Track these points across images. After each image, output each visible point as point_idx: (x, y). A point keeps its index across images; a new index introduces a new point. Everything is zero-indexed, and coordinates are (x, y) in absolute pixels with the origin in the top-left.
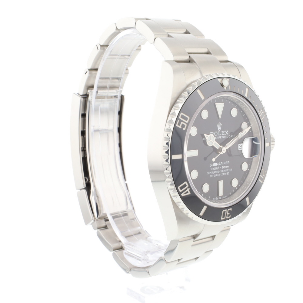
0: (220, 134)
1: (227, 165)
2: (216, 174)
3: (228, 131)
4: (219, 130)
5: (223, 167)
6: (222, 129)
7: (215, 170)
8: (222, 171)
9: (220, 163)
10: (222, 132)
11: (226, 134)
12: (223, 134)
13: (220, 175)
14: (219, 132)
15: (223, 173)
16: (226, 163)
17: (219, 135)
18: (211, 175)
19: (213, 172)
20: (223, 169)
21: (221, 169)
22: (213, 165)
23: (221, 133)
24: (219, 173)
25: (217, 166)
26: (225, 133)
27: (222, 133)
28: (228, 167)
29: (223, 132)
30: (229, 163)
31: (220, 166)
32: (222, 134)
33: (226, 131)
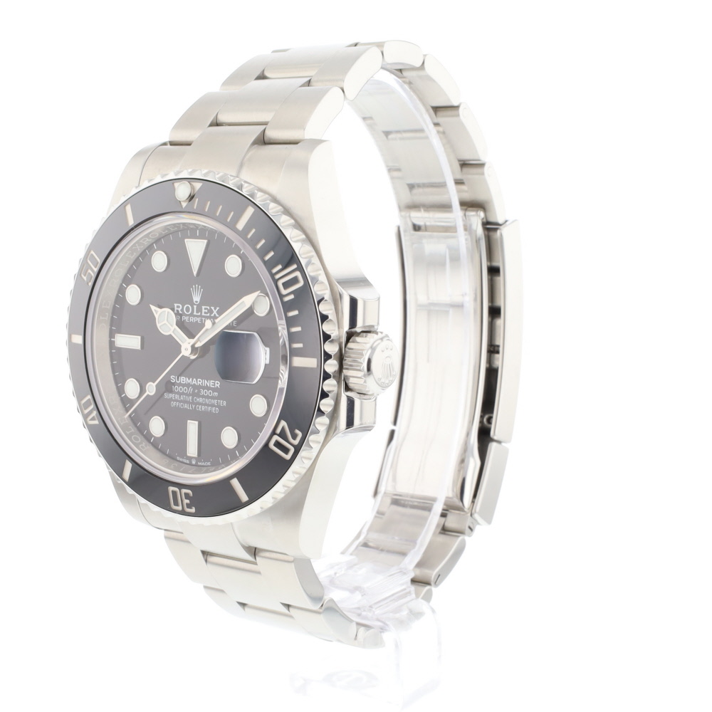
0: (197, 312)
1: (214, 390)
2: (185, 402)
3: (218, 308)
4: (197, 302)
5: (203, 392)
6: (203, 302)
7: (183, 394)
8: (200, 400)
9: (195, 379)
10: (203, 307)
11: (213, 315)
12: (205, 313)
13: (195, 407)
14: (195, 307)
15: (202, 404)
16: (210, 383)
17: (195, 313)
18: (174, 401)
19: (177, 396)
20: (203, 396)
21: (199, 396)
22: (178, 380)
23: (199, 310)
24: (193, 403)
25: (188, 385)
26: (211, 311)
27: (203, 311)
28: (216, 394)
29: (205, 309)
30: (218, 385)
31: (194, 386)
32: (203, 314)
33: (213, 308)
